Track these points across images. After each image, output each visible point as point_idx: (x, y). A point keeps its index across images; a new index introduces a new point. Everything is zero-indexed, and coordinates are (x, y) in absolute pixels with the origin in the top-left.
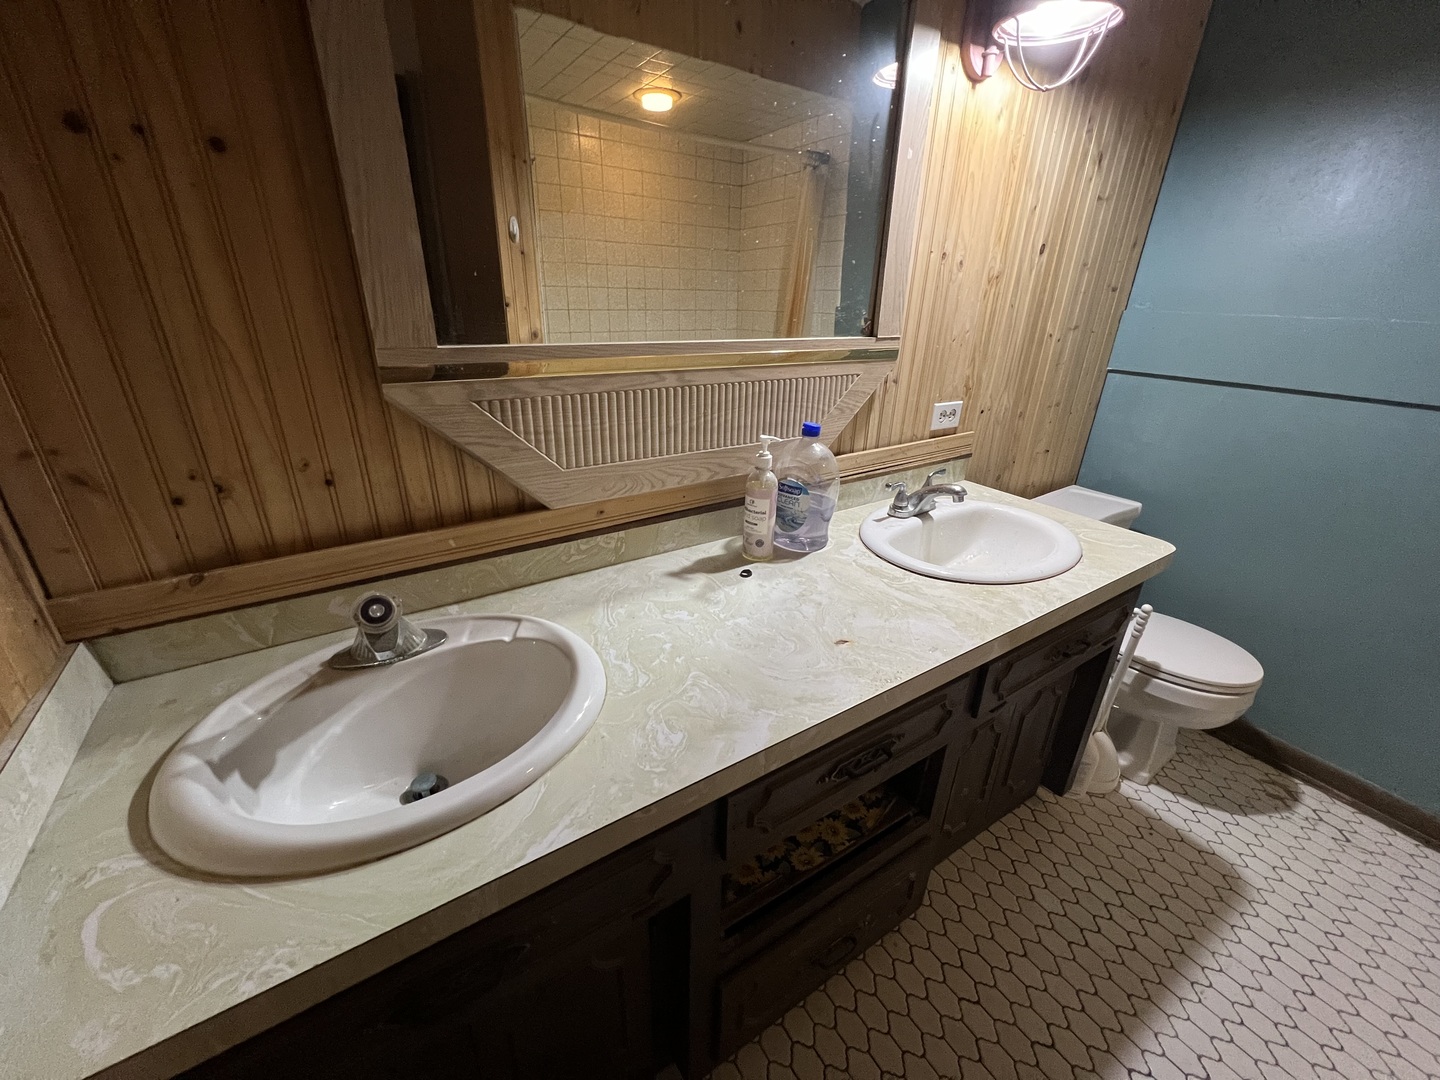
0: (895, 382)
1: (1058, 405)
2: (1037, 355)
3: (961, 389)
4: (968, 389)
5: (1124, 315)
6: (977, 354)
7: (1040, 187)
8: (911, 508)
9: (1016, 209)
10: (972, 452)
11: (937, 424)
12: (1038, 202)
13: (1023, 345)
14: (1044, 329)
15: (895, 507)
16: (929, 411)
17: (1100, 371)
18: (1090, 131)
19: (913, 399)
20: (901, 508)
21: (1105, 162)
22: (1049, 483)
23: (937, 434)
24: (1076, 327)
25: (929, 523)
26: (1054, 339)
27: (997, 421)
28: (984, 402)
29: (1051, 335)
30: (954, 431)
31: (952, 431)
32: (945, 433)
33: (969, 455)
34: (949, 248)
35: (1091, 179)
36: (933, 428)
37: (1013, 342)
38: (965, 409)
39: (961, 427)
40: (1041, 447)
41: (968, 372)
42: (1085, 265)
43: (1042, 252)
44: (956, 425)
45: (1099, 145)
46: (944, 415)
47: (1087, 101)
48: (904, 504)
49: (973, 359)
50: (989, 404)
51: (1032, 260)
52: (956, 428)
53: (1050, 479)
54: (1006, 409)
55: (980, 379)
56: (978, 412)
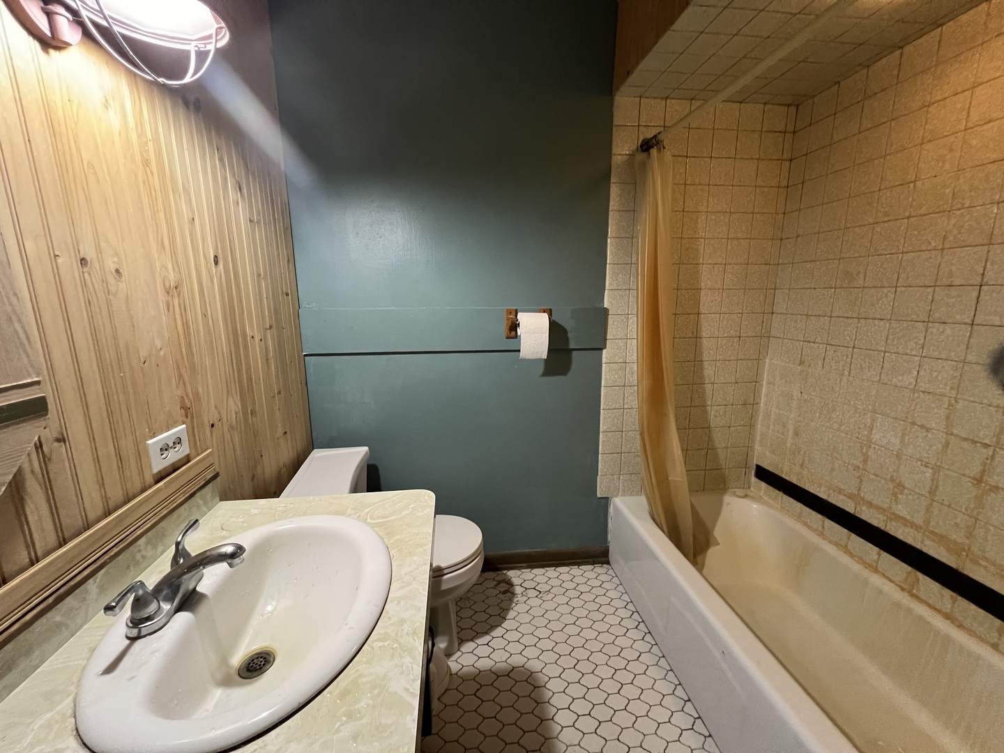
0: (61, 440)
1: (279, 393)
2: (247, 357)
3: (179, 413)
4: (186, 409)
5: (300, 313)
6: (183, 371)
7: (190, 200)
8: (166, 607)
9: (171, 217)
10: (218, 470)
11: (158, 463)
12: (194, 214)
13: (231, 351)
14: (244, 335)
15: (136, 622)
16: (141, 454)
17: (299, 357)
18: (221, 160)
19: (106, 451)
20: (149, 619)
21: (245, 191)
22: (296, 456)
23: (163, 474)
24: (271, 327)
25: (203, 608)
26: (257, 339)
27: (231, 427)
28: (209, 415)
29: (253, 337)
30: (187, 459)
31: (185, 461)
32: (175, 468)
33: (216, 476)
34: (90, 254)
35: (238, 203)
36: (155, 470)
37: (220, 350)
38: (191, 432)
39: (193, 451)
40: (280, 431)
41: (179, 392)
42: (259, 275)
43: (216, 263)
44: (187, 451)
45: (234, 175)
46: (165, 449)
47: (209, 133)
48: (153, 607)
49: (181, 376)
50: (217, 415)
51: (209, 271)
52: (188, 455)
53: (295, 453)
54: (236, 413)
55: (197, 394)
56: (208, 429)
